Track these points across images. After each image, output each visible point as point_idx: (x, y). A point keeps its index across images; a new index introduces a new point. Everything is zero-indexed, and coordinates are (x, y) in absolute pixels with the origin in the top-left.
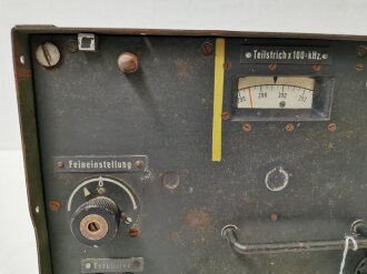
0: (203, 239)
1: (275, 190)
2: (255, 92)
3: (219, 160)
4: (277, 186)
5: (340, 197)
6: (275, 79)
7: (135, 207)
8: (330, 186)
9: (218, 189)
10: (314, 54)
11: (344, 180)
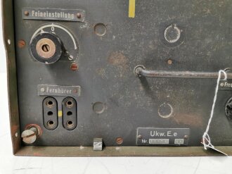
0: (121, 75)
1: (171, 42)
3: (133, 16)
4: (172, 39)
5: (215, 50)
7: (76, 48)
8: (208, 41)
9: (132, 38)
11: (218, 37)
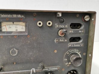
1: (14, 55)
2: (7, 27)
4: (14, 54)
5: (34, 57)
6: (13, 23)
8: (31, 53)
10: (20, 15)
11: (35, 51)
